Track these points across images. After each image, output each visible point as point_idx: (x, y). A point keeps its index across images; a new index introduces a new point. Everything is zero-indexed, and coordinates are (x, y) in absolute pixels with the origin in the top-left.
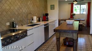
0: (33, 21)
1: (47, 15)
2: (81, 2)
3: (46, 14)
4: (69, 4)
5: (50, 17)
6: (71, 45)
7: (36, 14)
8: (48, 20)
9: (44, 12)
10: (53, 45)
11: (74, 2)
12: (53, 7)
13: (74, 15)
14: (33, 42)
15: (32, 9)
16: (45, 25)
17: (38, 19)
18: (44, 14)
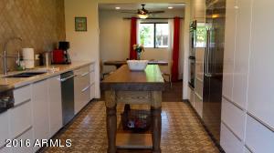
0: (22, 64)
1: (65, 46)
2: (157, 16)
3: (60, 43)
4: (125, 19)
5: (76, 54)
6: (142, 127)
7: (33, 42)
8: (68, 63)
9: (55, 35)
10: (90, 135)
11: (139, 13)
12: (81, 24)
13: (141, 49)
14: (31, 128)
15: (18, 26)
16: (63, 75)
17: (37, 56)
18: (54, 45)
